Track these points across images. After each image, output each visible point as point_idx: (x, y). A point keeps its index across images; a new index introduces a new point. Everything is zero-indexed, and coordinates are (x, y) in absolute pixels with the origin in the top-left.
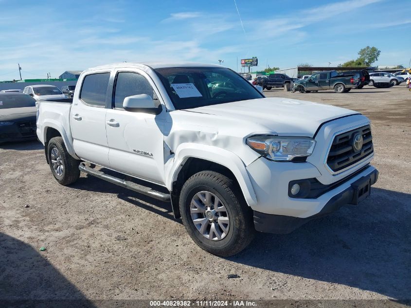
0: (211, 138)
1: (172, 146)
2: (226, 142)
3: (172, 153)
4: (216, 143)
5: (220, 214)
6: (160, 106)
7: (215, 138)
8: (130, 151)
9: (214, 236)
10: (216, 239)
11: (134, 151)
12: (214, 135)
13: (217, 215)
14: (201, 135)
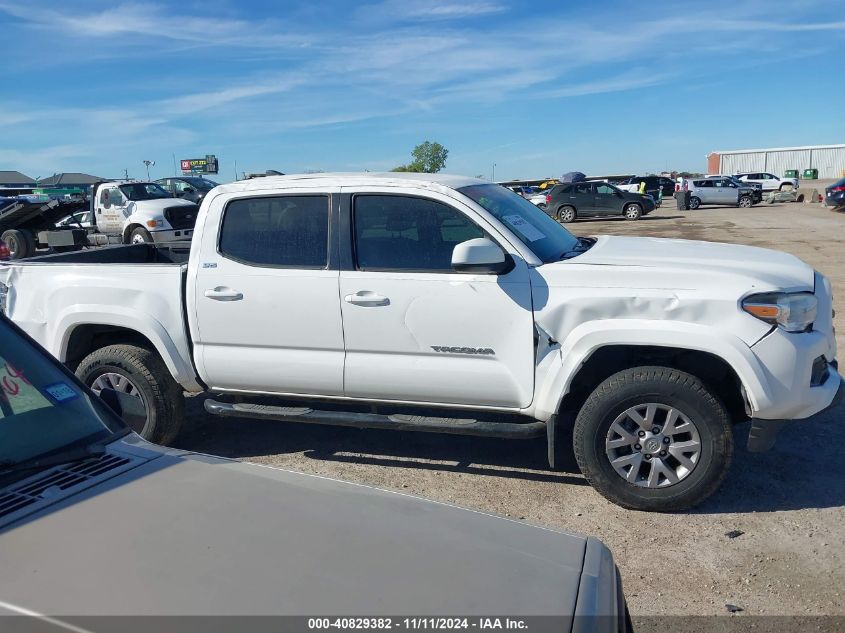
0: (664, 307)
1: (556, 330)
2: (699, 311)
3: (553, 343)
4: (674, 314)
5: (672, 440)
6: (508, 257)
7: (674, 305)
8: (422, 350)
9: (662, 477)
10: (667, 482)
11: (436, 348)
12: (670, 301)
13: (666, 441)
14: (638, 303)
